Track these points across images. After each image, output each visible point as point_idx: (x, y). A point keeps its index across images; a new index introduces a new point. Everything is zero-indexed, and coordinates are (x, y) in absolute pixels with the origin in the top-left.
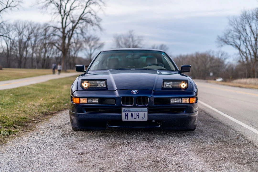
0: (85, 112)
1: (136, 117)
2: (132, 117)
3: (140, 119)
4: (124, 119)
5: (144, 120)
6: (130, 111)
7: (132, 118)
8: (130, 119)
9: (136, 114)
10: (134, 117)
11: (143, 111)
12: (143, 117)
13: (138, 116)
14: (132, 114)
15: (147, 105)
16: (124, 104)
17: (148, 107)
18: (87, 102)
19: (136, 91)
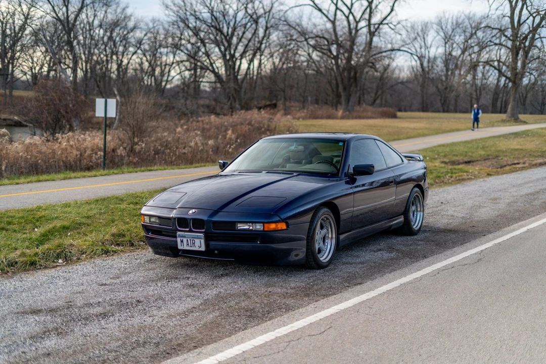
0: (149, 234)
1: (192, 246)
2: (188, 244)
4: (180, 246)
5: (201, 249)
6: (185, 237)
7: (188, 246)
8: (186, 248)
9: (192, 241)
11: (199, 238)
12: (200, 246)
13: (194, 243)
14: (187, 240)
15: (203, 230)
16: (180, 227)
17: (205, 233)
18: (150, 221)
19: (194, 211)
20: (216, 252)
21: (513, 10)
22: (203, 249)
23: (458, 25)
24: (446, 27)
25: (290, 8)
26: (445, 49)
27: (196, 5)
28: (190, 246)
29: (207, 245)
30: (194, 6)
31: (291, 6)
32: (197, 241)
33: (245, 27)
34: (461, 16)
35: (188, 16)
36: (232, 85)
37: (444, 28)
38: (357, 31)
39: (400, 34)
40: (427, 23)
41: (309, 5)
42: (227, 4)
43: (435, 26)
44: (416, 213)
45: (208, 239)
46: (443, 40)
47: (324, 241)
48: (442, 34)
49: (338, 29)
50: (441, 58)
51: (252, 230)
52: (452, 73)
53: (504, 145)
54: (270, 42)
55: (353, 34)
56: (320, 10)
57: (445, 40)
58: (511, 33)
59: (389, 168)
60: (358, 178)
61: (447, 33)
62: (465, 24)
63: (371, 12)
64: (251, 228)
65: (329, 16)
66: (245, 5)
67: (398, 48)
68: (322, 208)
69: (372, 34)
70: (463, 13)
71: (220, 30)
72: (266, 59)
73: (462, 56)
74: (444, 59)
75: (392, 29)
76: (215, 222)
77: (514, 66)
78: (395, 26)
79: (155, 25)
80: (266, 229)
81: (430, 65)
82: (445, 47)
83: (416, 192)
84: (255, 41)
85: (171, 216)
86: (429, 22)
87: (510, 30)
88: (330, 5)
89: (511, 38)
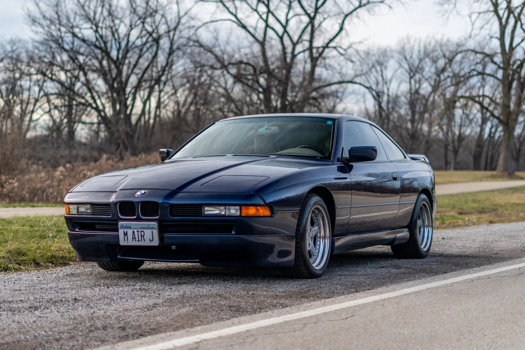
0: (76, 230)
1: (140, 239)
2: (134, 238)
3: (147, 243)
4: (122, 242)
5: (152, 244)
6: (130, 228)
7: (134, 240)
8: (131, 243)
9: (140, 233)
10: (137, 240)
11: (150, 228)
12: (151, 240)
13: (143, 236)
14: (133, 232)
15: (157, 217)
16: (122, 215)
17: (160, 221)
18: (78, 212)
19: (143, 192)
20: (174, 247)
21: (503, 29)
22: (156, 243)
23: (427, 54)
24: (411, 57)
25: (204, 24)
26: (410, 86)
27: (75, 18)
28: (137, 239)
29: (161, 239)
30: (72, 20)
31: (205, 21)
32: (148, 233)
33: (141, 50)
34: (430, 43)
35: (63, 35)
36: (122, 128)
37: (408, 57)
38: (294, 56)
39: (352, 61)
40: (386, 51)
41: (230, 20)
42: (117, 18)
43: (396, 55)
44: (422, 230)
45: (162, 230)
46: (407, 74)
47: (315, 243)
48: (406, 66)
49: (269, 54)
50: (406, 98)
51: (224, 216)
52: (419, 118)
53: (500, 200)
54: (173, 73)
55: (288, 60)
56: (244, 27)
57: (410, 74)
58: (501, 60)
59: (391, 162)
60: (355, 165)
61: (413, 65)
62: (436, 53)
63: (313, 31)
64: (223, 213)
65: (257, 35)
66: (142, 20)
67: (350, 80)
68: (313, 196)
69: (314, 61)
70: (433, 37)
71: (106, 53)
72: (166, 97)
73: (432, 95)
74: (409, 98)
75: (342, 54)
76: (172, 206)
77: (506, 102)
78: (345, 50)
79: (14, 48)
80: (243, 215)
81: (390, 106)
82: (410, 82)
83: (424, 200)
84: (152, 71)
85: (111, 200)
86: (388, 50)
87: (500, 56)
88: (258, 21)
89: (502, 65)
